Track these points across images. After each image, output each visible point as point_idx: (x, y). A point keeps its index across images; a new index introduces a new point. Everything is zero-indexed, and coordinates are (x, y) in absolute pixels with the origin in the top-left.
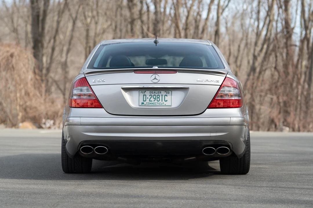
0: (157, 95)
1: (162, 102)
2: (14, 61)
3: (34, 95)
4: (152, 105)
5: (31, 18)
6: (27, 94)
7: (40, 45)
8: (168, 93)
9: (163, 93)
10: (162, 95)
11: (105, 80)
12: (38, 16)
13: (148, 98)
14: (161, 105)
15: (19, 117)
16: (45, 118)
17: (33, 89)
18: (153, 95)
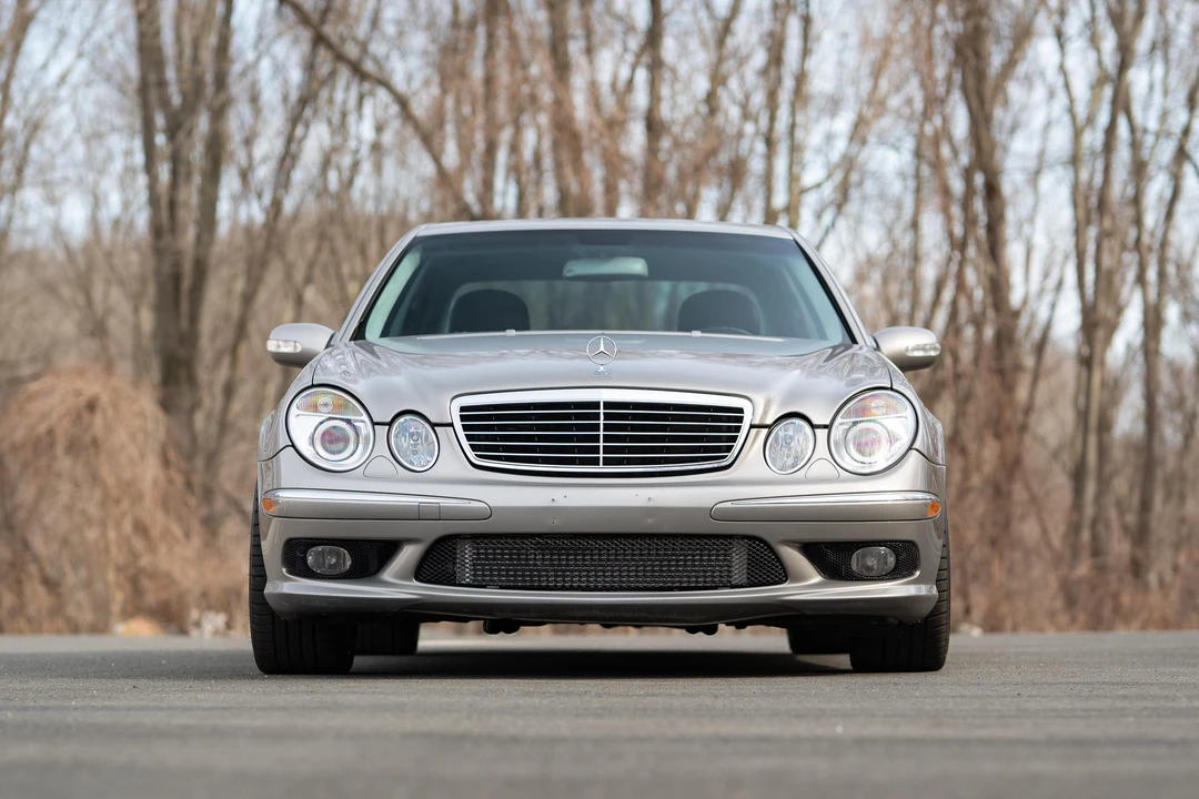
2: (98, 420)
5: (151, 289)
6: (141, 529)
7: (183, 373)
12: (176, 278)
15: (116, 607)
17: (159, 516)
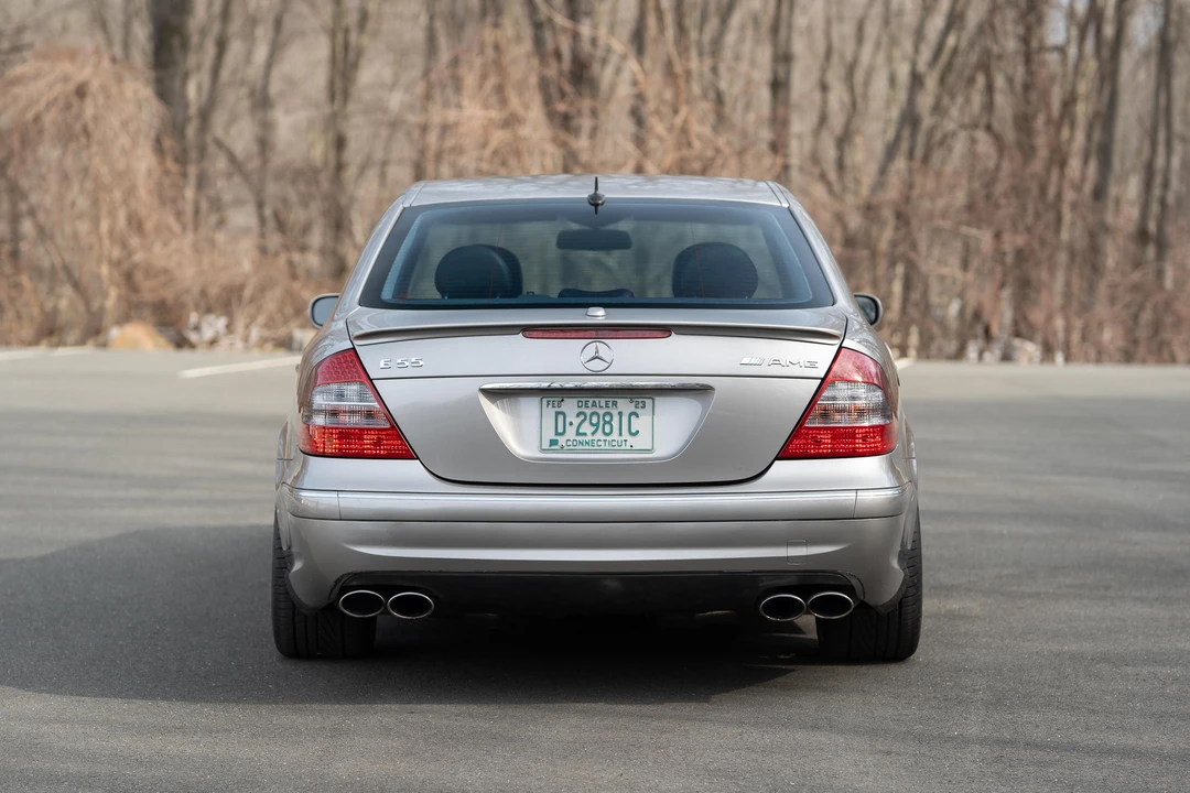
0: (601, 412)
1: (620, 439)
2: (89, 110)
3: (158, 229)
4: (587, 447)
6: (136, 223)
7: (176, 41)
8: (641, 404)
9: (625, 406)
10: (620, 414)
11: (421, 363)
13: (571, 424)
14: (617, 448)
16: (197, 307)
18: (588, 412)
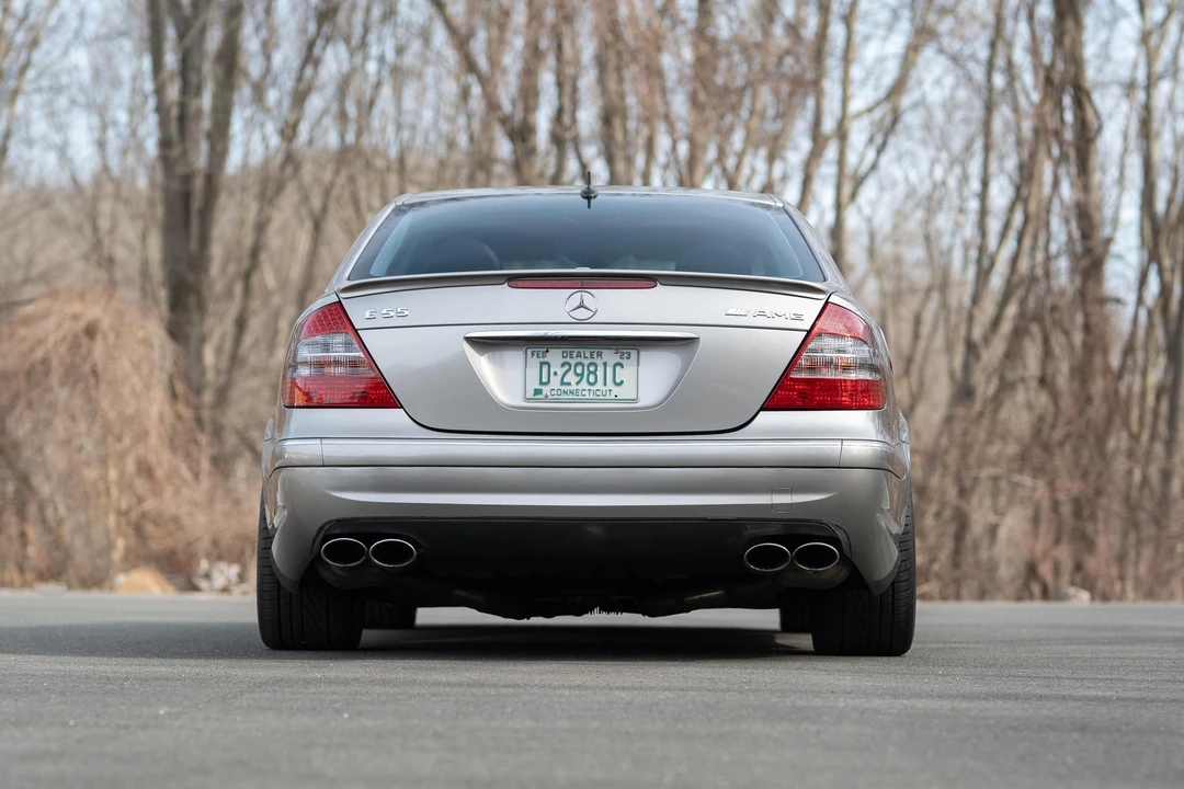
2: (99, 348)
3: (173, 474)
5: (160, 211)
6: (146, 470)
7: (192, 300)
12: (187, 196)
15: (117, 555)
16: (208, 556)
17: (166, 455)
